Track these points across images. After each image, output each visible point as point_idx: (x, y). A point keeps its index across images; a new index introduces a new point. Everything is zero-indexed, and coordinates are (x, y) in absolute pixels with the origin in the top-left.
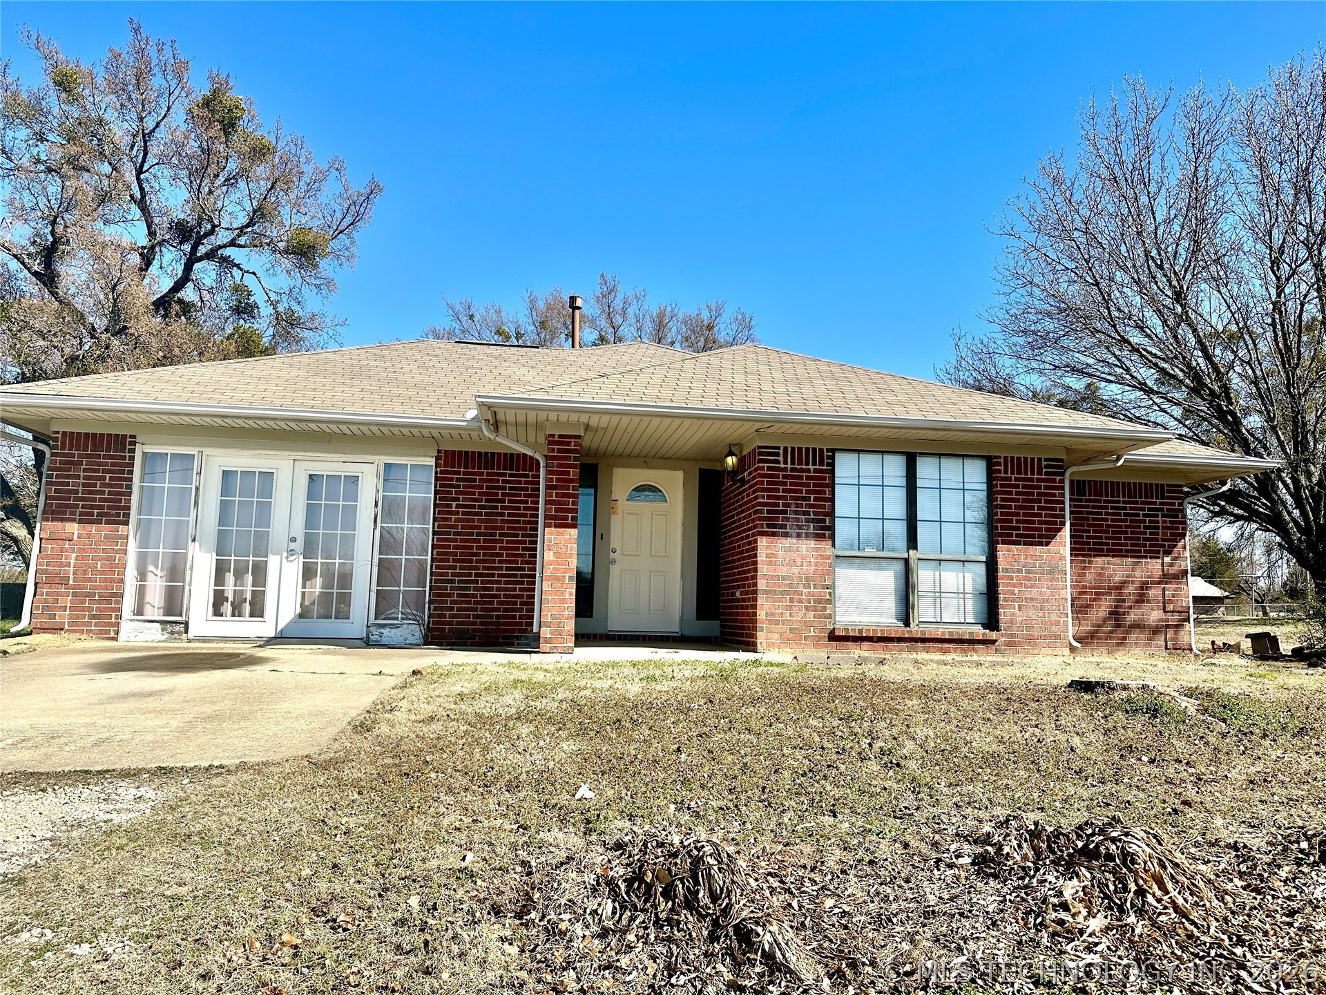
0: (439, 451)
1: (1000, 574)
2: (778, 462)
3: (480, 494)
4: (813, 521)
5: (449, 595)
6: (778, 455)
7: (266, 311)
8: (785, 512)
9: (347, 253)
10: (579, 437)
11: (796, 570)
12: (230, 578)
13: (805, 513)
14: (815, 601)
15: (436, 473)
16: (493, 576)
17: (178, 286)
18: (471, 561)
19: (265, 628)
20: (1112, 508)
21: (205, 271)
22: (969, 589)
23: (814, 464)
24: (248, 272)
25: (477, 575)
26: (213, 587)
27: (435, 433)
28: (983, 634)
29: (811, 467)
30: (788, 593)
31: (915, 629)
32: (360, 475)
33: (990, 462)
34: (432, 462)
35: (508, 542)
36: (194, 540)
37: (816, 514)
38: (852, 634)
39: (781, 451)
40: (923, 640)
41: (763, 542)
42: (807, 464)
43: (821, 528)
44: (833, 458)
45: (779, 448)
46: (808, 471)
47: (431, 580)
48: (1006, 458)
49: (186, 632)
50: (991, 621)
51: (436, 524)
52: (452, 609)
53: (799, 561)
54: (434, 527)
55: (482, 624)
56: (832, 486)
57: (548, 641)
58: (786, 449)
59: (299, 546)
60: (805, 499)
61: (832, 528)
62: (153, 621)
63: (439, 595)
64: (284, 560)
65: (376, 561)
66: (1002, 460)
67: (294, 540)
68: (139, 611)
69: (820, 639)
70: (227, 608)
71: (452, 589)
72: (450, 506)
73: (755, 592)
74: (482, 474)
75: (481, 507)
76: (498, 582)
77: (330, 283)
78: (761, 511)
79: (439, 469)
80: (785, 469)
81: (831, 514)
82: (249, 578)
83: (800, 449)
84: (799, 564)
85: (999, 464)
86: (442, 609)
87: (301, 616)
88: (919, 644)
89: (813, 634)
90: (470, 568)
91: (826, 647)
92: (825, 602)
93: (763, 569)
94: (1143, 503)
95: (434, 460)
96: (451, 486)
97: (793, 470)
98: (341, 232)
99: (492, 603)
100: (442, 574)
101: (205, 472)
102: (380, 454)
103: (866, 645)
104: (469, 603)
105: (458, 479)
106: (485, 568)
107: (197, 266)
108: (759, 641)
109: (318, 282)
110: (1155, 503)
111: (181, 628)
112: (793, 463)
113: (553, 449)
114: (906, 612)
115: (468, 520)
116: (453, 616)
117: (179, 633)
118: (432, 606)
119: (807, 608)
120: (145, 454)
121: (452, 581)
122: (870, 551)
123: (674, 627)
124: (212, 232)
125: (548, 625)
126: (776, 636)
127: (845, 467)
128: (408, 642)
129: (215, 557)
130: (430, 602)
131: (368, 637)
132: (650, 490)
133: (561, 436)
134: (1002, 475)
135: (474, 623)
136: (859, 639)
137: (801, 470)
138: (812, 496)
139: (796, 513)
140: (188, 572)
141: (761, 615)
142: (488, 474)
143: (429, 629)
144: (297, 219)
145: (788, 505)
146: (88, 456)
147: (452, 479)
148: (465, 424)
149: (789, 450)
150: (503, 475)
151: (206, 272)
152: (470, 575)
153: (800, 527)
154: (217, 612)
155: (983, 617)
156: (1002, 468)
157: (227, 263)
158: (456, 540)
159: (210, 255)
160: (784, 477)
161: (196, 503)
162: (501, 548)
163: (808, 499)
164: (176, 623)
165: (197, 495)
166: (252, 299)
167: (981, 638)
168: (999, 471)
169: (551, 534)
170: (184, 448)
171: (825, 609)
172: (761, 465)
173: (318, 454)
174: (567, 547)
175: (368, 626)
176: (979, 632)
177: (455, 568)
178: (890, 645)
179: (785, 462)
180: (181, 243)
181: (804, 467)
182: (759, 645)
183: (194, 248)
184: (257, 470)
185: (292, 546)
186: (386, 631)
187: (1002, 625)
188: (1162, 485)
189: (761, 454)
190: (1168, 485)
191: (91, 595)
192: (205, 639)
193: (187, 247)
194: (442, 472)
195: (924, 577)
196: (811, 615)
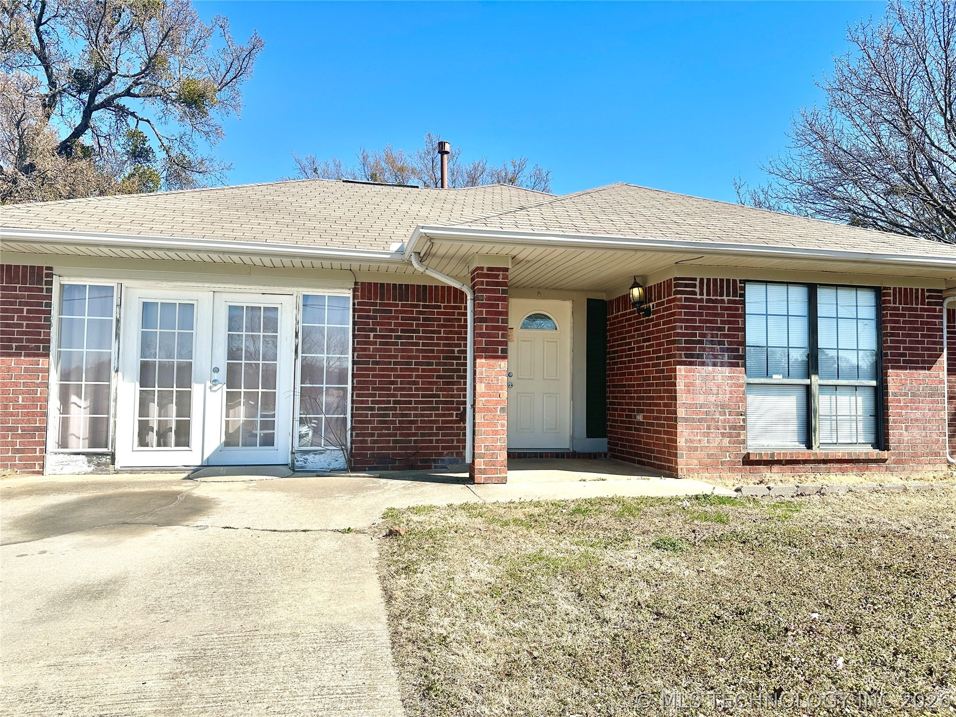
0: (356, 283)
1: (890, 398)
2: (694, 293)
3: (396, 324)
4: (728, 350)
5: (370, 422)
6: (694, 286)
7: (161, 155)
8: (701, 342)
9: (233, 103)
10: (506, 270)
11: (712, 398)
12: (154, 408)
13: (721, 343)
14: (730, 428)
15: (354, 304)
16: (410, 402)
17: (78, 132)
18: (389, 389)
19: (192, 457)
21: (101, 119)
22: (860, 412)
23: (728, 295)
24: (142, 119)
25: (395, 402)
26: (137, 418)
27: (355, 266)
28: (877, 455)
29: (725, 298)
30: (705, 420)
31: (817, 451)
32: (279, 306)
33: (879, 292)
34: (349, 294)
35: (423, 370)
36: (117, 371)
37: (730, 343)
38: (765, 458)
39: (697, 283)
40: (825, 462)
41: (681, 371)
42: (722, 295)
43: (735, 357)
44: (744, 289)
45: (695, 279)
46: (723, 301)
47: (352, 408)
48: (895, 289)
49: (113, 463)
50: (881, 440)
51: (356, 354)
52: (373, 435)
53: (715, 389)
54: (353, 357)
55: (401, 448)
56: (743, 316)
57: (483, 472)
58: (702, 280)
59: (222, 375)
60: (720, 329)
61: (743, 357)
62: (78, 454)
63: (360, 422)
64: (208, 390)
65: (298, 390)
66: (891, 291)
67: (216, 370)
68: (63, 443)
69: (734, 463)
70: (153, 437)
71: (372, 415)
72: (368, 337)
73: (676, 419)
74: (397, 305)
75: (397, 337)
76: (416, 409)
77: (217, 131)
78: (679, 342)
79: (356, 301)
80: (701, 300)
81: (743, 343)
82: (173, 408)
83: (715, 280)
84: (715, 392)
85: (889, 295)
86: (364, 435)
87: (227, 444)
88: (822, 466)
89: (728, 459)
90: (388, 396)
91: (740, 471)
92: (738, 429)
93: (682, 398)
95: (351, 291)
96: (368, 317)
97: (708, 301)
98: (226, 84)
99: (410, 428)
100: (362, 402)
101: (126, 303)
102: (298, 286)
103: (776, 468)
104: (388, 429)
105: (375, 311)
106: (402, 396)
107: (95, 114)
108: (679, 467)
109: (206, 129)
111: (108, 459)
112: (708, 294)
113: (482, 282)
114: (808, 435)
115: (386, 350)
116: (374, 442)
117: (105, 464)
118: (354, 433)
119: (723, 435)
120: (62, 286)
121: (372, 409)
122: (776, 379)
123: (564, 443)
124: (108, 81)
125: (482, 456)
126: (695, 462)
127: (754, 295)
128: (331, 467)
129: (138, 388)
130: (352, 429)
131: (293, 463)
132: (542, 318)
133: (489, 269)
134: (892, 305)
135: (394, 448)
136: (770, 463)
137: (716, 301)
138: (727, 326)
139: (712, 342)
140: (112, 404)
141: (681, 442)
142: (403, 306)
143: (352, 455)
144: (185, 73)
145: (704, 335)
146: (4, 288)
147: (369, 311)
148: (388, 256)
149: (705, 281)
150: (417, 306)
151: (103, 119)
152: (389, 402)
153: (715, 357)
154: (143, 442)
155: (871, 438)
156: (892, 298)
157: (122, 112)
158: (374, 369)
159: (106, 104)
160: (700, 307)
161: (117, 335)
162: (417, 377)
163: (723, 329)
164: (103, 454)
165: (118, 328)
166: (147, 144)
167: (875, 457)
168: (889, 301)
169: (482, 366)
170: (102, 280)
171: (739, 435)
172: (679, 296)
173: (238, 286)
174: (498, 380)
175: (293, 453)
176: (869, 451)
177: (374, 395)
178: (797, 467)
179: (701, 294)
180: (80, 92)
181: (719, 298)
182: (679, 470)
183: (92, 97)
184: (177, 302)
185: (216, 376)
186: (310, 457)
187: (892, 445)
189: (676, 285)
191: (14, 429)
192: (132, 470)
193: (85, 97)
194: (359, 304)
195: (823, 403)
196: (726, 441)
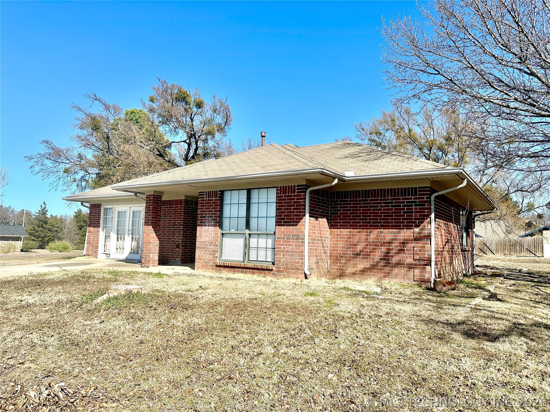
4: (214, 220)
6: (204, 195)
8: (205, 217)
11: (207, 239)
13: (211, 217)
14: (212, 251)
19: (124, 257)
20: (384, 203)
23: (215, 197)
29: (213, 199)
31: (246, 264)
32: (142, 210)
37: (214, 217)
39: (205, 193)
40: (246, 268)
43: (215, 222)
44: (223, 194)
48: (281, 187)
53: (208, 235)
56: (222, 205)
59: (130, 232)
60: (212, 211)
61: (219, 222)
62: (104, 254)
64: (128, 236)
66: (279, 188)
67: (129, 230)
69: (213, 266)
73: (195, 248)
78: (198, 217)
81: (220, 216)
82: (122, 242)
87: (131, 252)
89: (211, 264)
91: (215, 269)
92: (215, 251)
93: (198, 239)
94: (403, 199)
97: (208, 200)
101: (115, 212)
103: (227, 269)
110: (411, 199)
112: (208, 197)
113: (147, 200)
114: (244, 256)
117: (109, 257)
119: (210, 254)
120: (105, 208)
122: (233, 231)
126: (200, 264)
127: (227, 196)
129: (116, 236)
131: (140, 260)
133: (149, 195)
134: (279, 195)
136: (225, 267)
138: (214, 210)
140: (110, 240)
141: (197, 256)
145: (206, 214)
146: (95, 210)
149: (208, 192)
153: (209, 222)
154: (117, 251)
155: (273, 259)
156: (279, 192)
160: (206, 203)
161: (112, 221)
164: (108, 254)
165: (114, 219)
170: (110, 206)
171: (215, 254)
175: (141, 256)
178: (235, 269)
179: (206, 198)
182: (195, 267)
184: (124, 211)
187: (276, 263)
188: (416, 188)
189: (199, 195)
190: (419, 188)
191: (94, 246)
195: (253, 241)
196: (211, 256)
